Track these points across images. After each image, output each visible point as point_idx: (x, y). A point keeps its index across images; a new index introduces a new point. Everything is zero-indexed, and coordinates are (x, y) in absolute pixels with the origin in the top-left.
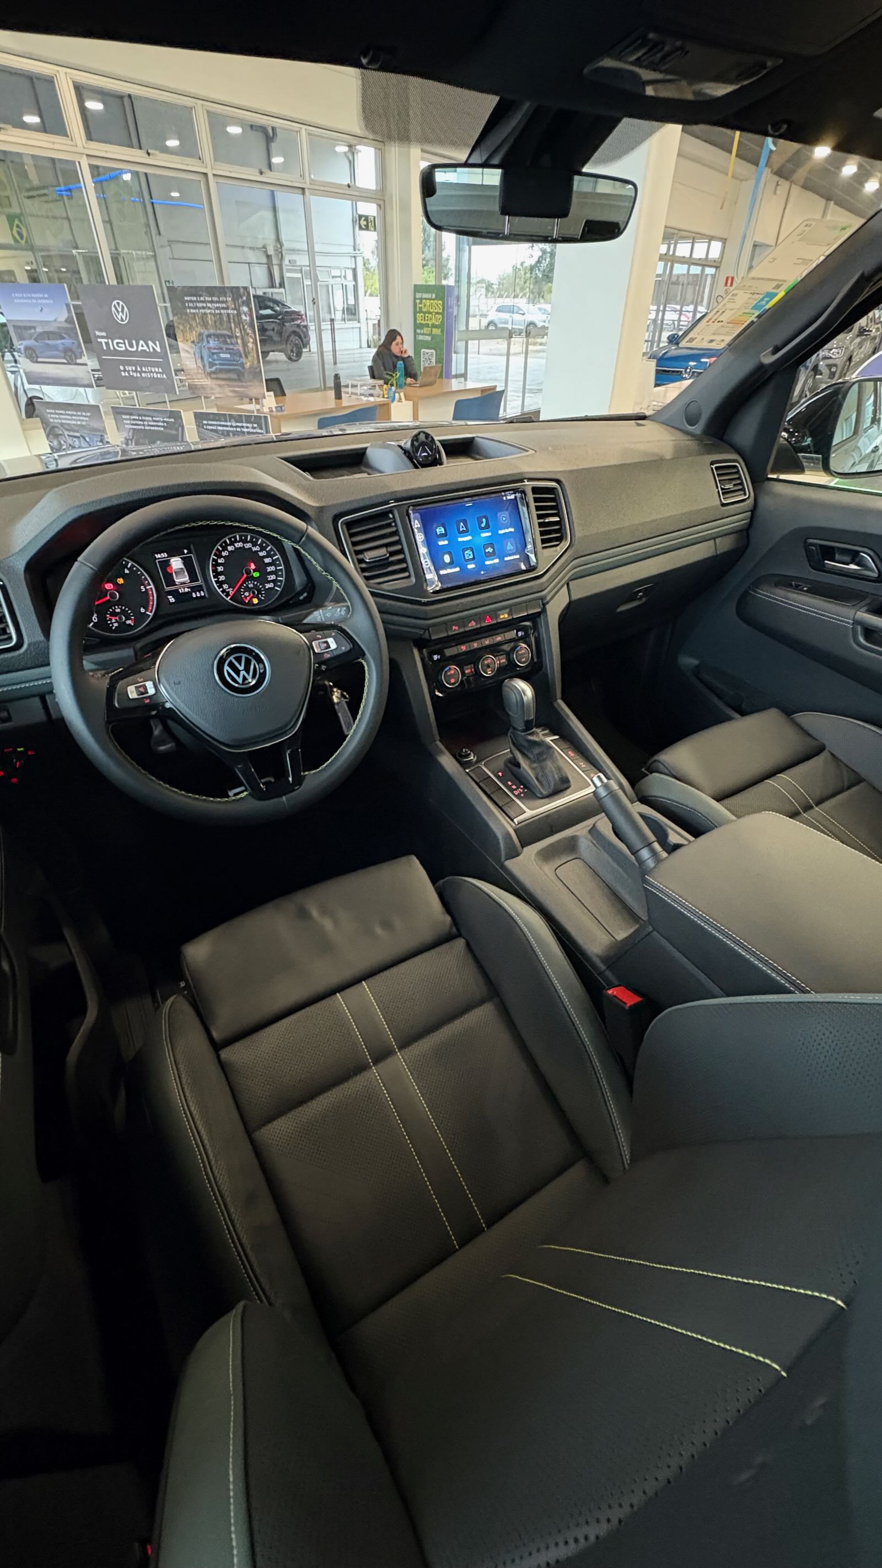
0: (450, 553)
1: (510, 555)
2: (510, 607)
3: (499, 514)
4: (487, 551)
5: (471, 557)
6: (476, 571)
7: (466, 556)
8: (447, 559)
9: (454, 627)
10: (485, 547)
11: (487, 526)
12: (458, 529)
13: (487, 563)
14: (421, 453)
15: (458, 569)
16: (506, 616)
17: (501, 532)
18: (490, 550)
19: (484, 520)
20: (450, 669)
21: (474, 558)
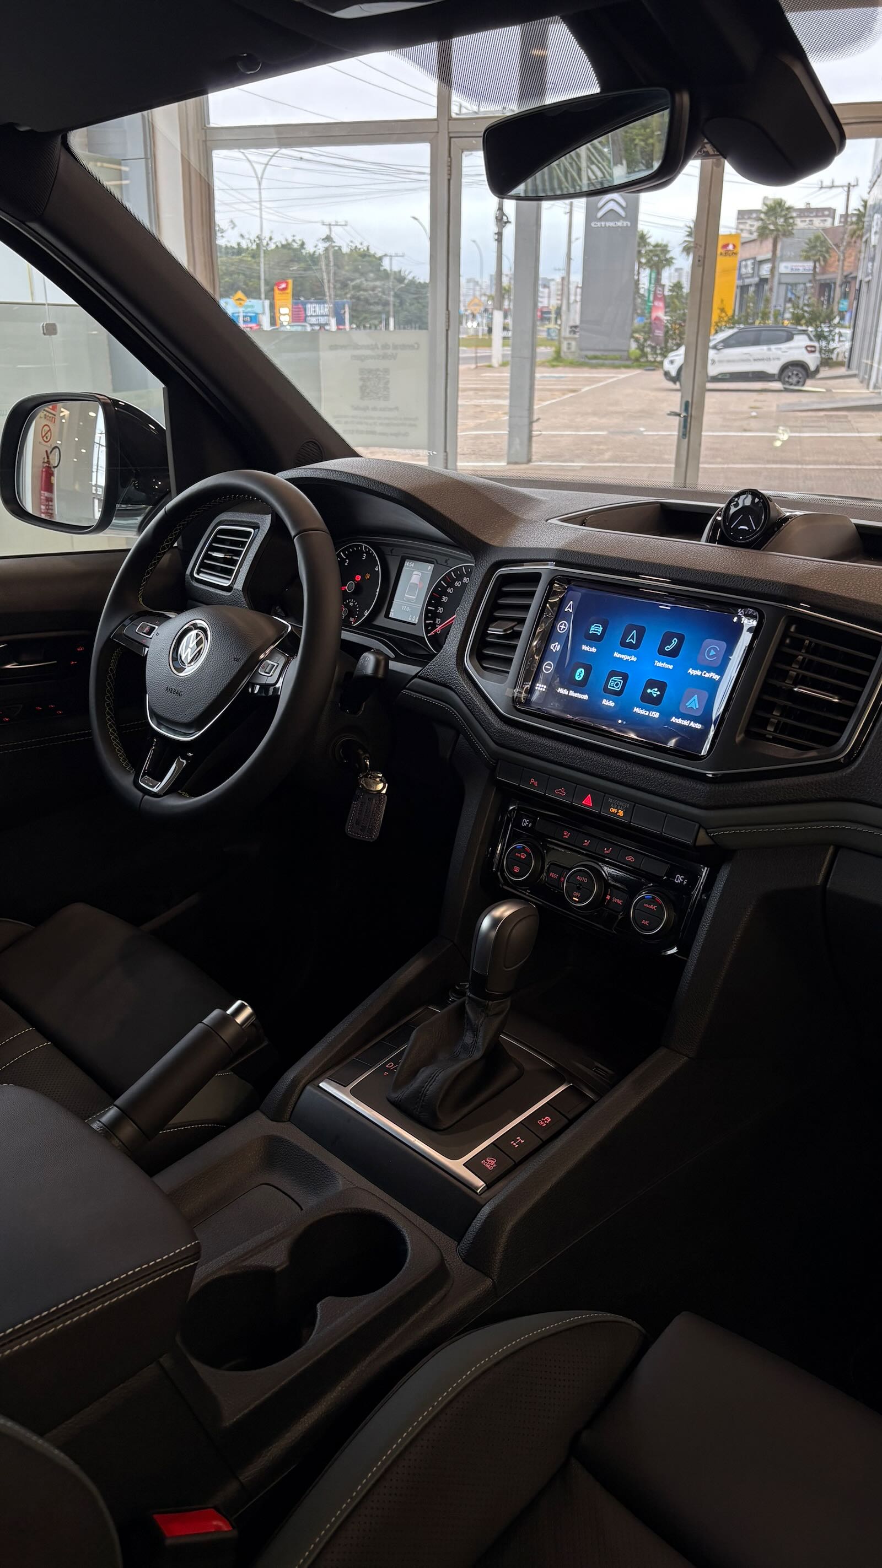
0: (588, 670)
1: (684, 717)
2: (635, 802)
3: (708, 641)
4: (649, 691)
5: (617, 689)
6: (609, 716)
7: (611, 683)
8: (580, 674)
9: (532, 780)
10: (651, 684)
11: (674, 653)
12: (625, 637)
13: (636, 710)
14: (739, 524)
15: (585, 697)
16: (621, 813)
17: (691, 671)
18: (655, 692)
19: (675, 642)
20: (523, 850)
21: (618, 693)
